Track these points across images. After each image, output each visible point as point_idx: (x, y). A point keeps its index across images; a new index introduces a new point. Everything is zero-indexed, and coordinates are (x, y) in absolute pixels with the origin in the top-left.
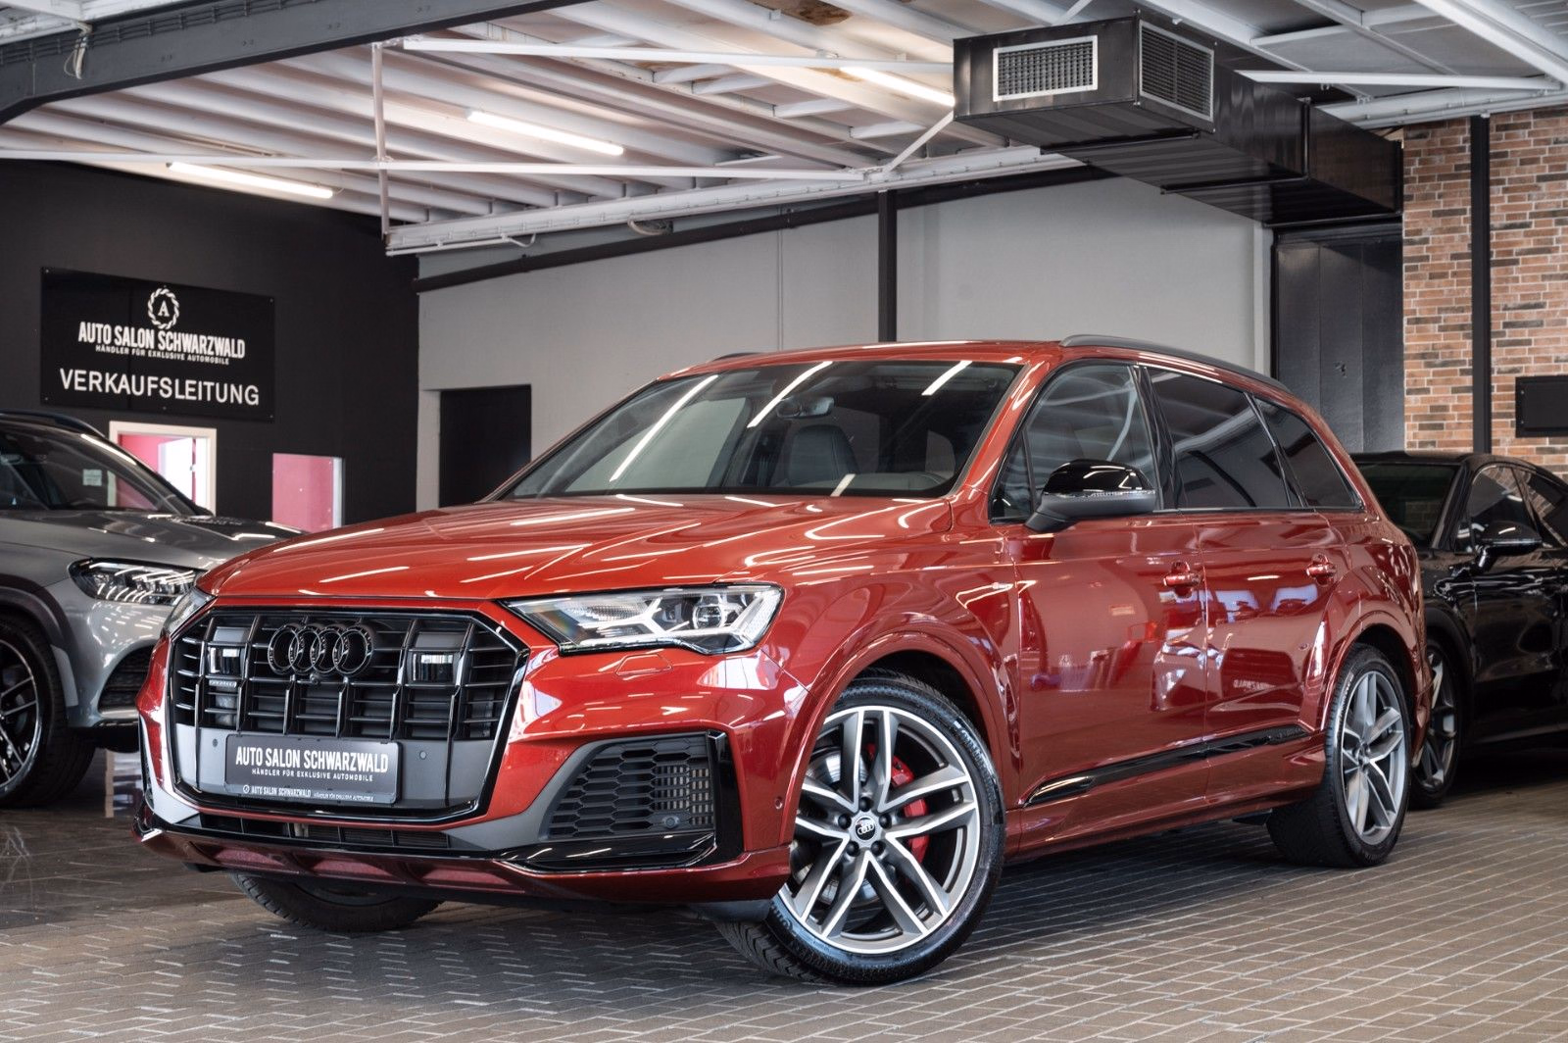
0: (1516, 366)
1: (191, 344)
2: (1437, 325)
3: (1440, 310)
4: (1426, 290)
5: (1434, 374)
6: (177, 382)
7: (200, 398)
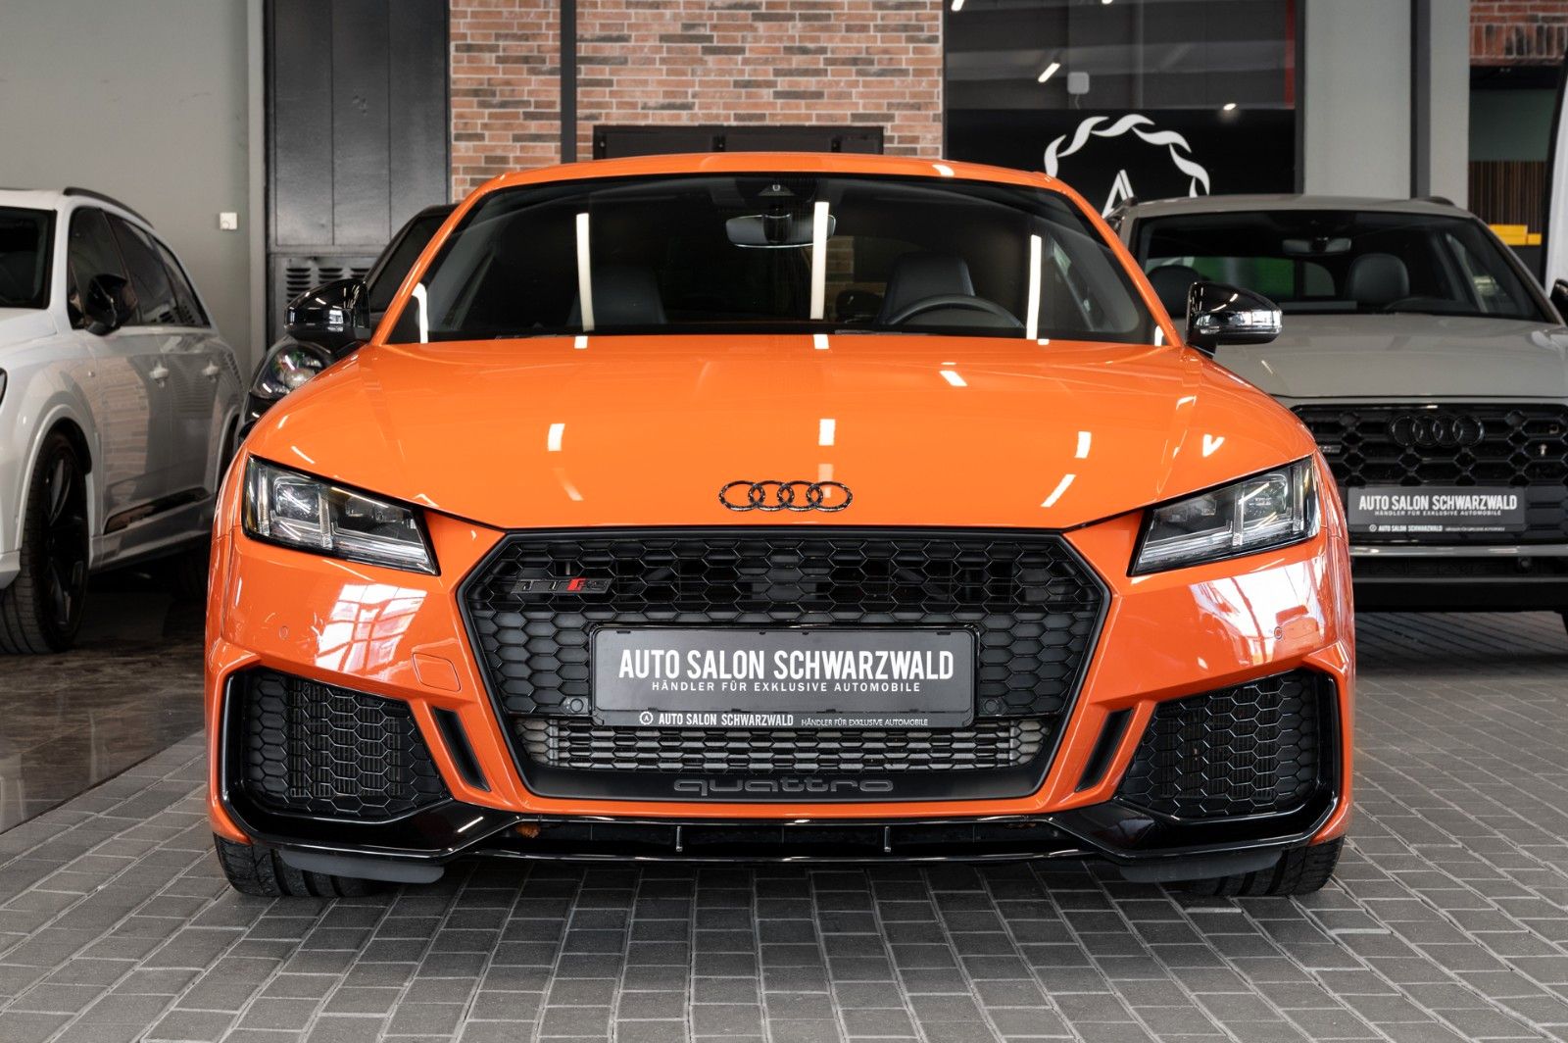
0: (594, 111)
2: (494, 55)
3: (498, 37)
4: (476, 9)
5: (491, 116)
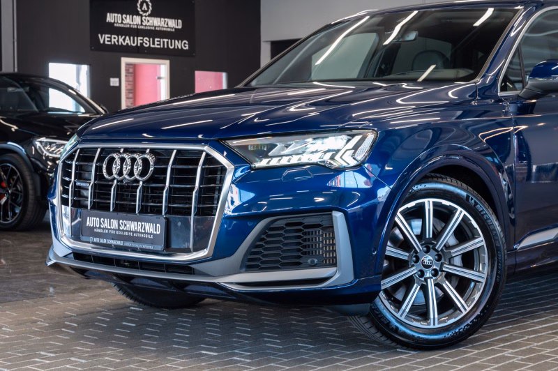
1: (157, 22)
6: (151, 39)
7: (162, 46)
